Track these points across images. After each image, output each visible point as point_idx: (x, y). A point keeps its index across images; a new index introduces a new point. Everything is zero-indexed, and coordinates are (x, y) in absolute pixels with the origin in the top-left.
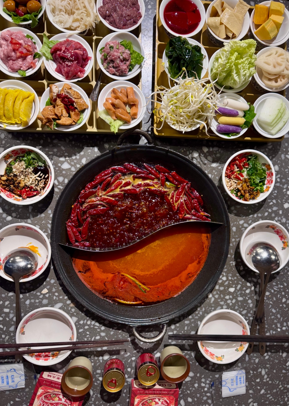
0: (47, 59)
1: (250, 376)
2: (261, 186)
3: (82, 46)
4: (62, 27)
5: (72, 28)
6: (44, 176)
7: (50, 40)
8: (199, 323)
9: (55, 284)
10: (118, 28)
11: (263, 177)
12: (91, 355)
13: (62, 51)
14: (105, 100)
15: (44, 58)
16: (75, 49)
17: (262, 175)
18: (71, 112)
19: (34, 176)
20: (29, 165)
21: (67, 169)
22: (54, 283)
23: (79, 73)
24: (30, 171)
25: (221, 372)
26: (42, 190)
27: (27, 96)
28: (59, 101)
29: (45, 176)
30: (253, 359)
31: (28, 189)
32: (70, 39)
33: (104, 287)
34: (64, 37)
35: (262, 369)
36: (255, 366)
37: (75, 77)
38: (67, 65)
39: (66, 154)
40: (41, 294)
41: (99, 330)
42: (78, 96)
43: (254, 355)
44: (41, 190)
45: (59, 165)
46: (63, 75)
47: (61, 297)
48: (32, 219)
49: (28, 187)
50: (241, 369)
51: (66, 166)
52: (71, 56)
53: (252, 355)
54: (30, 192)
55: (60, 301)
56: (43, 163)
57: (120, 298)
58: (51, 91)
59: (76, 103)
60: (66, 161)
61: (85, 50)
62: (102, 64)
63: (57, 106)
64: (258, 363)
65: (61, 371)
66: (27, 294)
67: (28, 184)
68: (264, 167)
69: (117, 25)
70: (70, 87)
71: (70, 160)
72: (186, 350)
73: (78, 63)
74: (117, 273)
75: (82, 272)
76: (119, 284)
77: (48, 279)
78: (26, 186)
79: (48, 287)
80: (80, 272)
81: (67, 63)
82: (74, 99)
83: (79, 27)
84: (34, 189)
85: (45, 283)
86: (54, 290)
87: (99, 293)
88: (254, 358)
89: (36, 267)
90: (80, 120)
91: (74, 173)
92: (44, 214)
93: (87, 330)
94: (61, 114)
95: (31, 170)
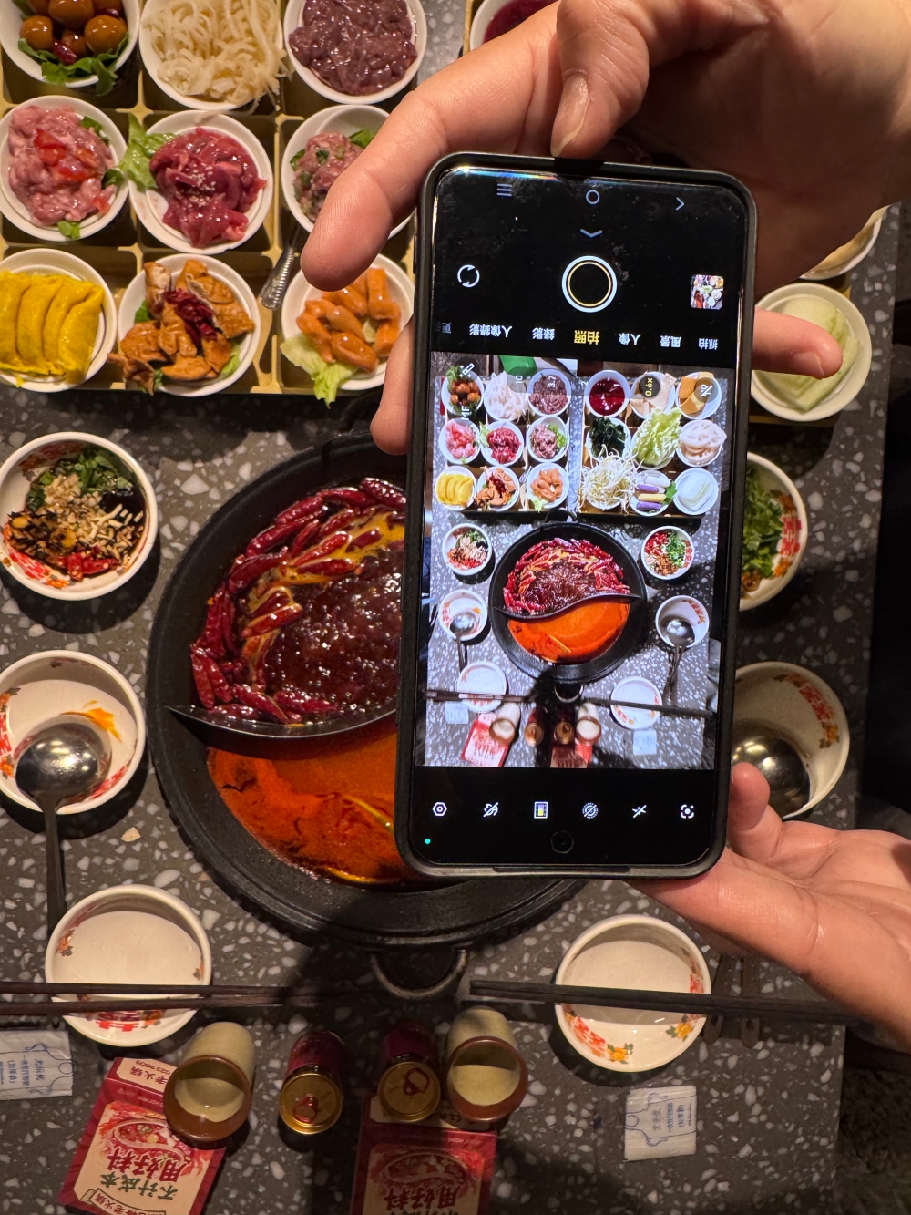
0: (141, 188)
1: (709, 1106)
2: (764, 557)
3: (240, 148)
4: (185, 92)
5: (213, 95)
6: (130, 516)
7: (150, 132)
8: (565, 945)
9: (159, 818)
10: (346, 93)
11: (771, 532)
12: (255, 1018)
13: (180, 168)
14: (302, 308)
15: (130, 187)
16: (219, 160)
17: (766, 526)
18: (204, 343)
19: (102, 518)
20: (90, 484)
21: (197, 495)
22: (158, 814)
23: (229, 230)
24: (92, 502)
25: (625, 1088)
26: (126, 557)
27: (82, 296)
28: (169, 312)
29: (134, 517)
30: (721, 1058)
31: (88, 552)
32: (207, 128)
33: (295, 833)
34: (188, 121)
35: (746, 1086)
36: (727, 1076)
37: (217, 241)
38: (195, 205)
39: (197, 452)
40: (122, 843)
41: (277, 950)
42: (225, 296)
43: (723, 1046)
44: (122, 555)
45: (177, 482)
46: (183, 233)
47: (175, 855)
48: (99, 634)
49: (88, 548)
50: (685, 1083)
51: (194, 486)
52: (207, 181)
53: (717, 1043)
54: (91, 562)
55: (172, 864)
56: (130, 481)
57: (339, 865)
58: (148, 282)
59: (220, 316)
60: (196, 470)
61: (247, 159)
62: (298, 201)
63: (166, 325)
64: (734, 1069)
65: (170, 1057)
66: (84, 843)
67: (87, 539)
68: (774, 502)
69: (341, 85)
70: (202, 271)
71: (207, 469)
72: (525, 1019)
73: (226, 199)
74: (332, 796)
75: (235, 788)
76: (337, 825)
77: (140, 803)
78: (82, 544)
79: (140, 824)
80: (228, 786)
81: (194, 199)
82: (211, 306)
83: (231, 92)
84: (103, 554)
85: (131, 814)
86: (156, 833)
87: (281, 850)
88: (725, 1055)
89: (106, 772)
90: (231, 365)
91: (218, 506)
92: (132, 621)
93: (244, 948)
94: (175, 350)
95: (94, 498)
